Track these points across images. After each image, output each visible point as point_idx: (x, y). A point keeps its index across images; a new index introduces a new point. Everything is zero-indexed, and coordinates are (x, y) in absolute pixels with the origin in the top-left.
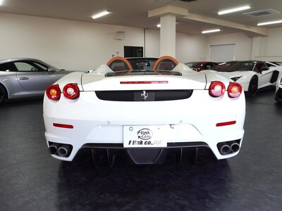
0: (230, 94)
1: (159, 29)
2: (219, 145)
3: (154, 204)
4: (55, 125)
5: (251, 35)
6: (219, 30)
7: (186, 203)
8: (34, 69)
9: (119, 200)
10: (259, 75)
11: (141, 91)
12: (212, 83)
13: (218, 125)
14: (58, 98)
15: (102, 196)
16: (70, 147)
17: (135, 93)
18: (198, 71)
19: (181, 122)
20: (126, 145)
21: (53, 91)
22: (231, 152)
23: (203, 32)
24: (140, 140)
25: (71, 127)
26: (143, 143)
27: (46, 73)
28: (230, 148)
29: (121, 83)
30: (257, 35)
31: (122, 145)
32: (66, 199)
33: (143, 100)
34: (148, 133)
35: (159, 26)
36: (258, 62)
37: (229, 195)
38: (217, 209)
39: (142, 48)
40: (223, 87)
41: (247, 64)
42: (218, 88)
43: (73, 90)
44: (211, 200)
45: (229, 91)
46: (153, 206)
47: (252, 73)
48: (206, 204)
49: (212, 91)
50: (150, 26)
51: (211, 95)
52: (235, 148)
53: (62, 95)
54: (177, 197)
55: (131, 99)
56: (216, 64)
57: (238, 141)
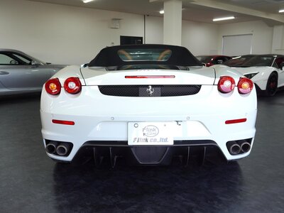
0: (240, 89)
1: (162, 16)
2: (229, 144)
3: (159, 205)
4: (55, 121)
5: (271, 24)
6: (233, 18)
7: (193, 204)
8: (13, 62)
9: (122, 202)
10: (279, 71)
11: (147, 86)
12: (221, 78)
13: (228, 122)
14: (58, 93)
15: (104, 198)
16: (70, 146)
17: (140, 89)
18: (208, 66)
19: (188, 118)
20: (130, 143)
21: (53, 86)
22: (241, 153)
23: (214, 20)
24: (145, 137)
25: (72, 123)
26: (149, 141)
27: (30, 66)
28: (241, 148)
29: (126, 77)
30: (278, 24)
31: (126, 142)
32: (65, 201)
33: (149, 96)
34: (154, 130)
35: (162, 12)
36: (278, 55)
37: (239, 197)
38: (226, 211)
39: (141, 38)
40: (233, 82)
41: (265, 59)
42: (227, 84)
43: (75, 85)
44: (220, 202)
45: (239, 86)
46: (159, 208)
47: (271, 69)
48: (215, 206)
49: (221, 86)
50: (151, 12)
51: (220, 90)
52: (246, 148)
53: (63, 89)
54: (183, 199)
55: (136, 95)
56: (229, 58)
57: (249, 140)
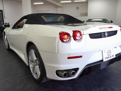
6: (43, 3)
17: (102, 34)
23: (34, 4)
24: (108, 56)
25: (81, 57)
30: (59, 7)
34: (110, 52)
